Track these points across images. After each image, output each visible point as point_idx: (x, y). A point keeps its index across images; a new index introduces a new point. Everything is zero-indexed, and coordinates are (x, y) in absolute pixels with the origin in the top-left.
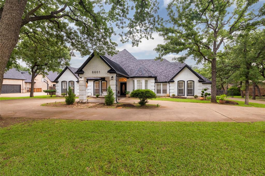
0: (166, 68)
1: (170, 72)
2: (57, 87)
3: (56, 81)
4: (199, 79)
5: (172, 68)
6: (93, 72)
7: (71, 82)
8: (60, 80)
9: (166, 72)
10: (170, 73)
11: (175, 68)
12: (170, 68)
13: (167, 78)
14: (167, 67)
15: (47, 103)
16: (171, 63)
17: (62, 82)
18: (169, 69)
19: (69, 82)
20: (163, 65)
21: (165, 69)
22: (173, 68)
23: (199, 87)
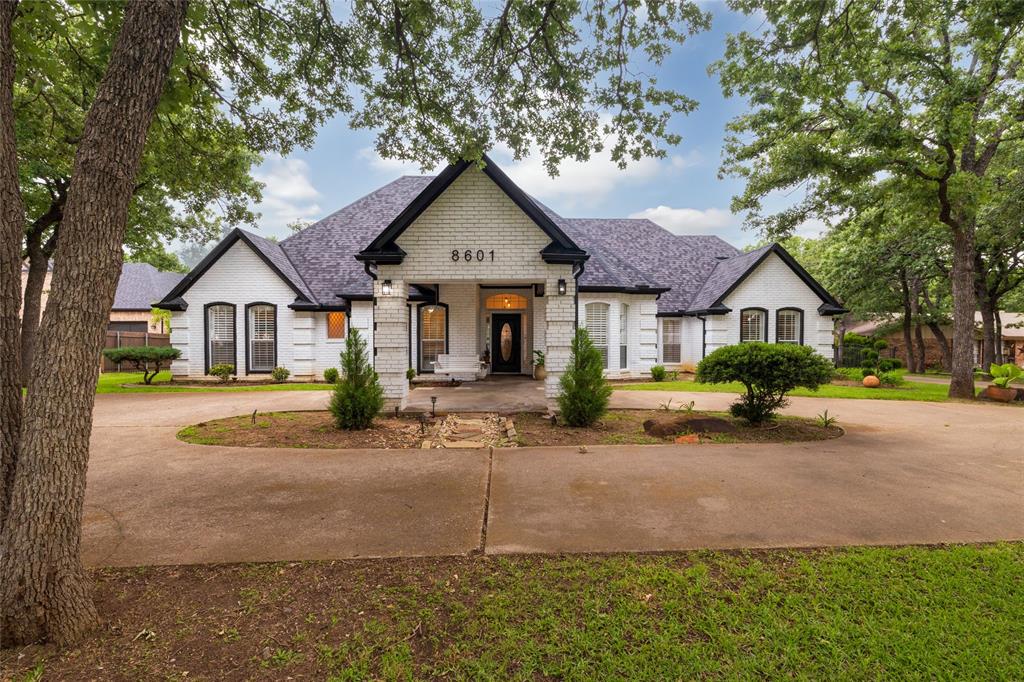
0: (662, 258)
1: (683, 272)
2: (180, 332)
3: (174, 302)
4: (821, 302)
5: (688, 257)
6: (455, 254)
7: (259, 309)
8: (195, 298)
9: (667, 273)
10: (684, 275)
11: (698, 259)
12: (680, 256)
13: (677, 297)
14: (665, 254)
15: (201, 425)
16: (677, 238)
17: (207, 307)
18: (678, 263)
19: (248, 307)
20: (647, 243)
21: (660, 260)
22: (692, 259)
23: (821, 334)
